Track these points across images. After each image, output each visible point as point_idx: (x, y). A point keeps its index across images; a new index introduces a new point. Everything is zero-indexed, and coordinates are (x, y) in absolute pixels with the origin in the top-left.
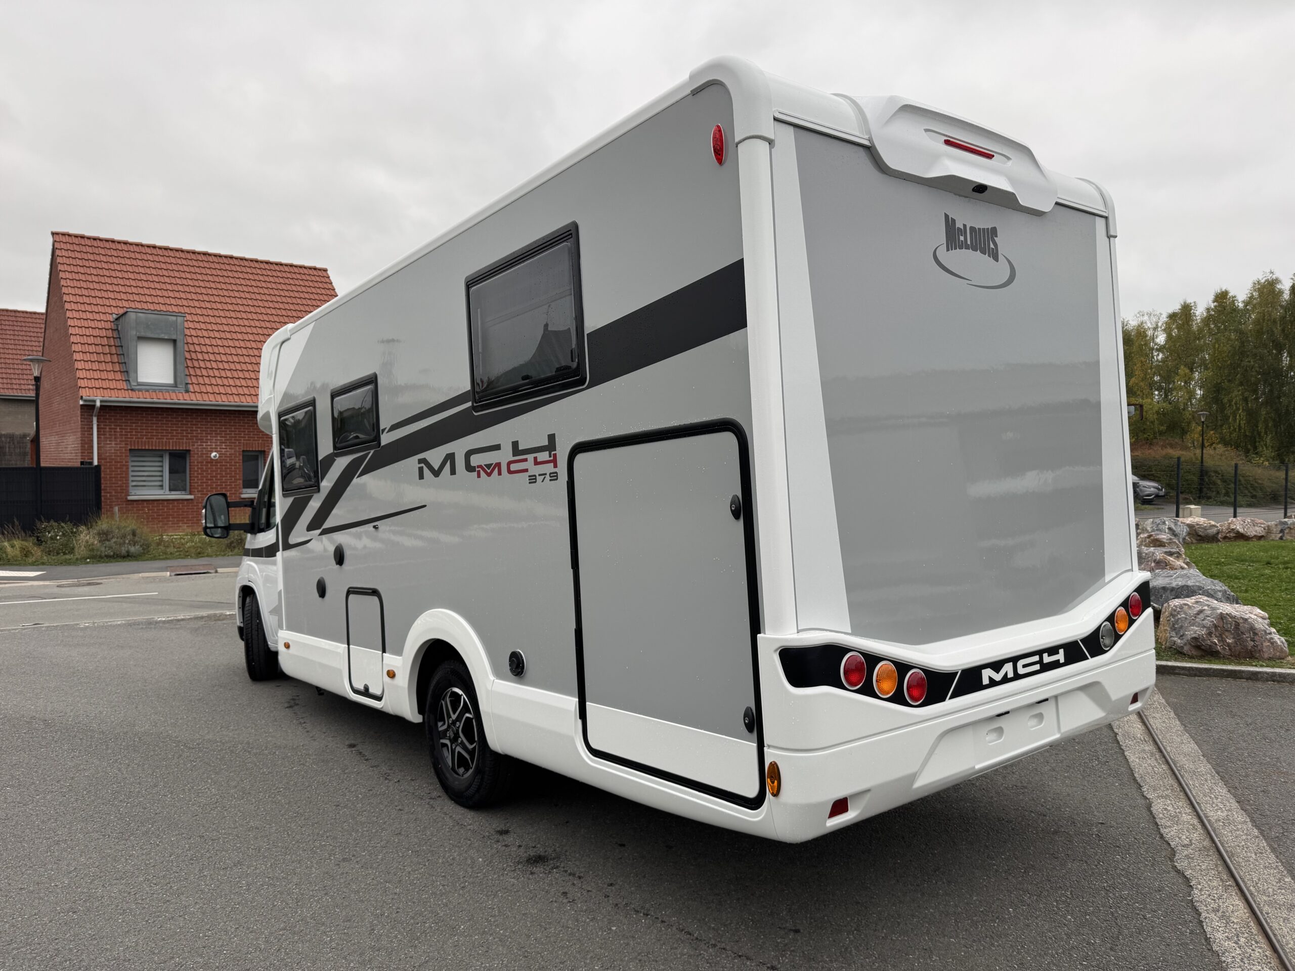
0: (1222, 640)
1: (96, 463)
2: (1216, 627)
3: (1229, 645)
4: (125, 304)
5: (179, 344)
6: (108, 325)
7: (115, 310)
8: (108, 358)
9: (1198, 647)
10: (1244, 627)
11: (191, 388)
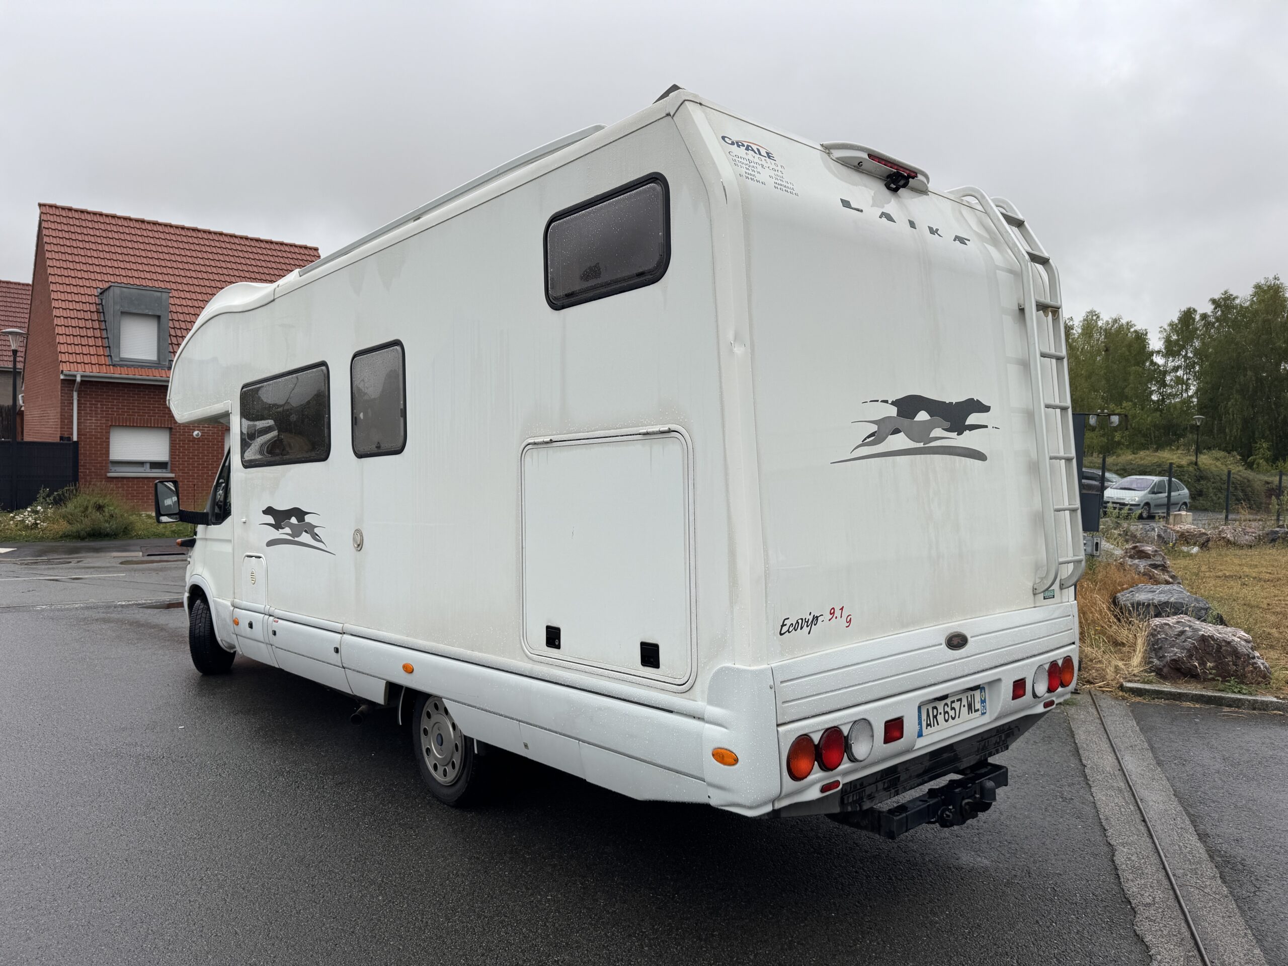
0: (1203, 664)
1: (75, 438)
2: (1197, 649)
3: (1209, 668)
4: (112, 279)
5: (164, 320)
6: (92, 299)
7: (98, 284)
8: (91, 333)
9: (1178, 669)
10: (1226, 650)
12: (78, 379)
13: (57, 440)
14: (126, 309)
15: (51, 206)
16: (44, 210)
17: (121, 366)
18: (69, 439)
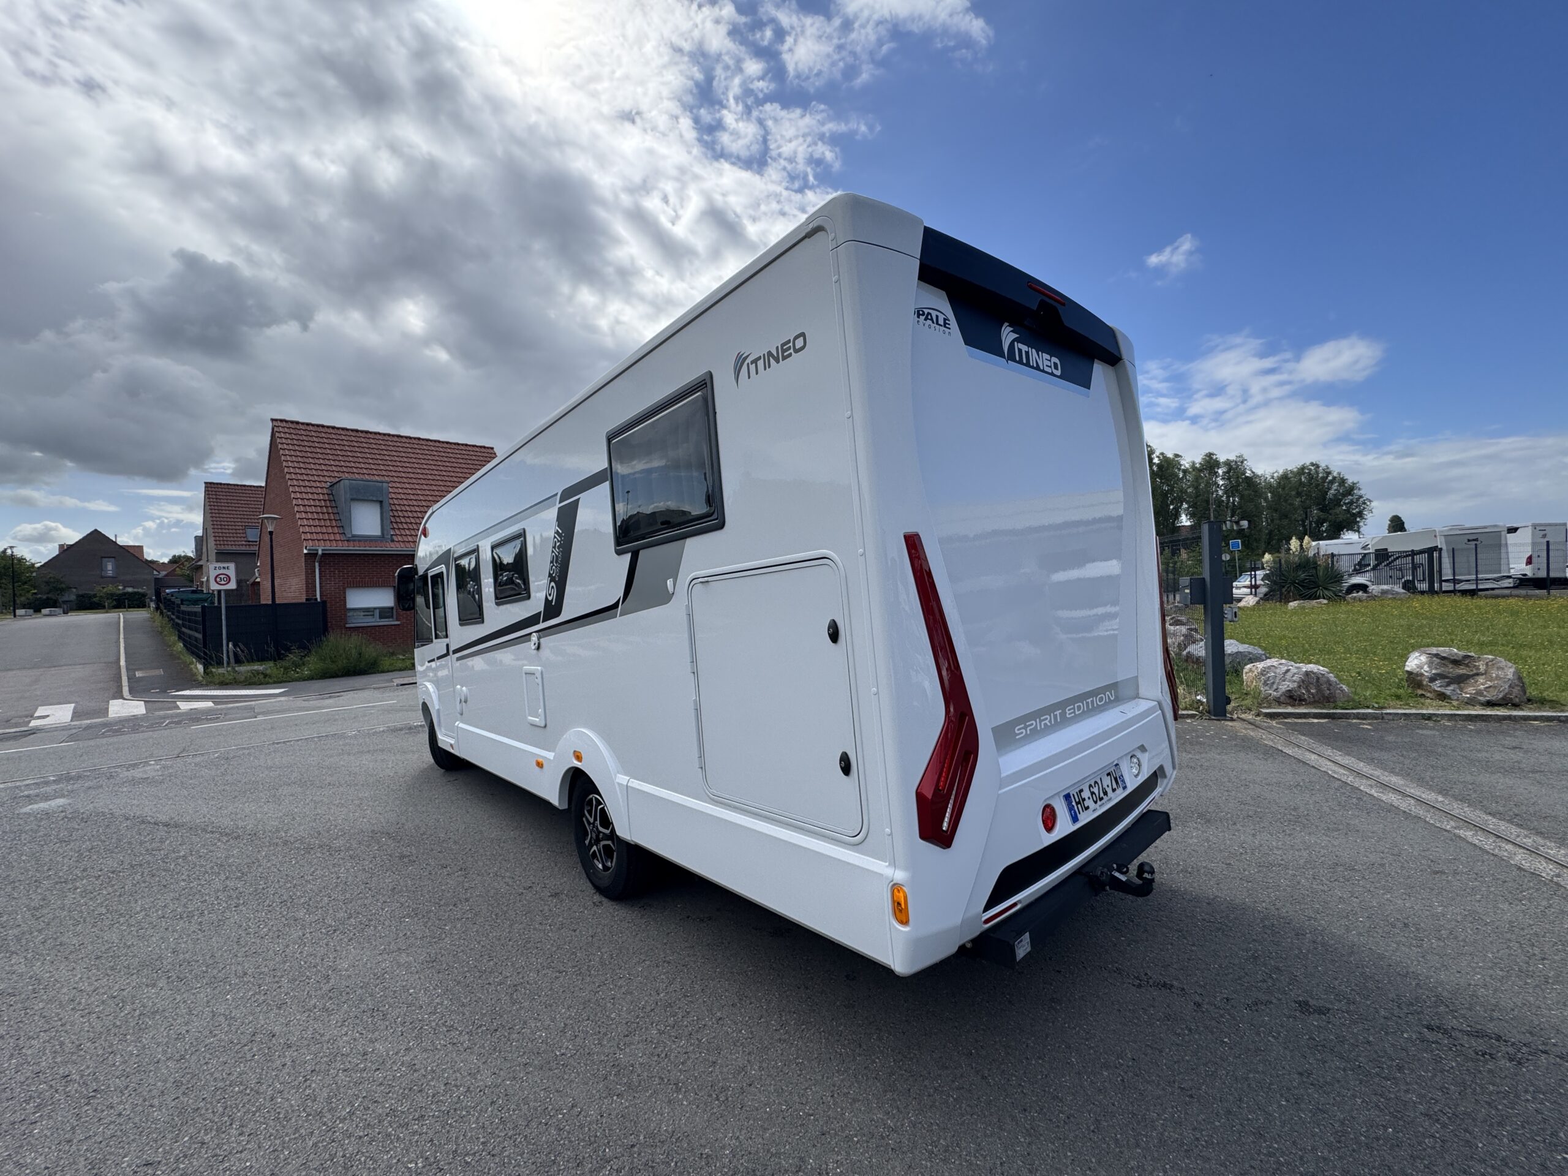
0: (1308, 691)
1: (319, 600)
2: (1303, 681)
3: (1312, 694)
4: (336, 474)
5: (385, 504)
6: (325, 491)
7: (328, 479)
8: (326, 516)
9: (1291, 697)
10: (1322, 680)
11: (395, 538)
12: (320, 552)
13: (304, 601)
14: (355, 497)
15: (281, 421)
16: (276, 423)
17: (354, 541)
18: (316, 599)
